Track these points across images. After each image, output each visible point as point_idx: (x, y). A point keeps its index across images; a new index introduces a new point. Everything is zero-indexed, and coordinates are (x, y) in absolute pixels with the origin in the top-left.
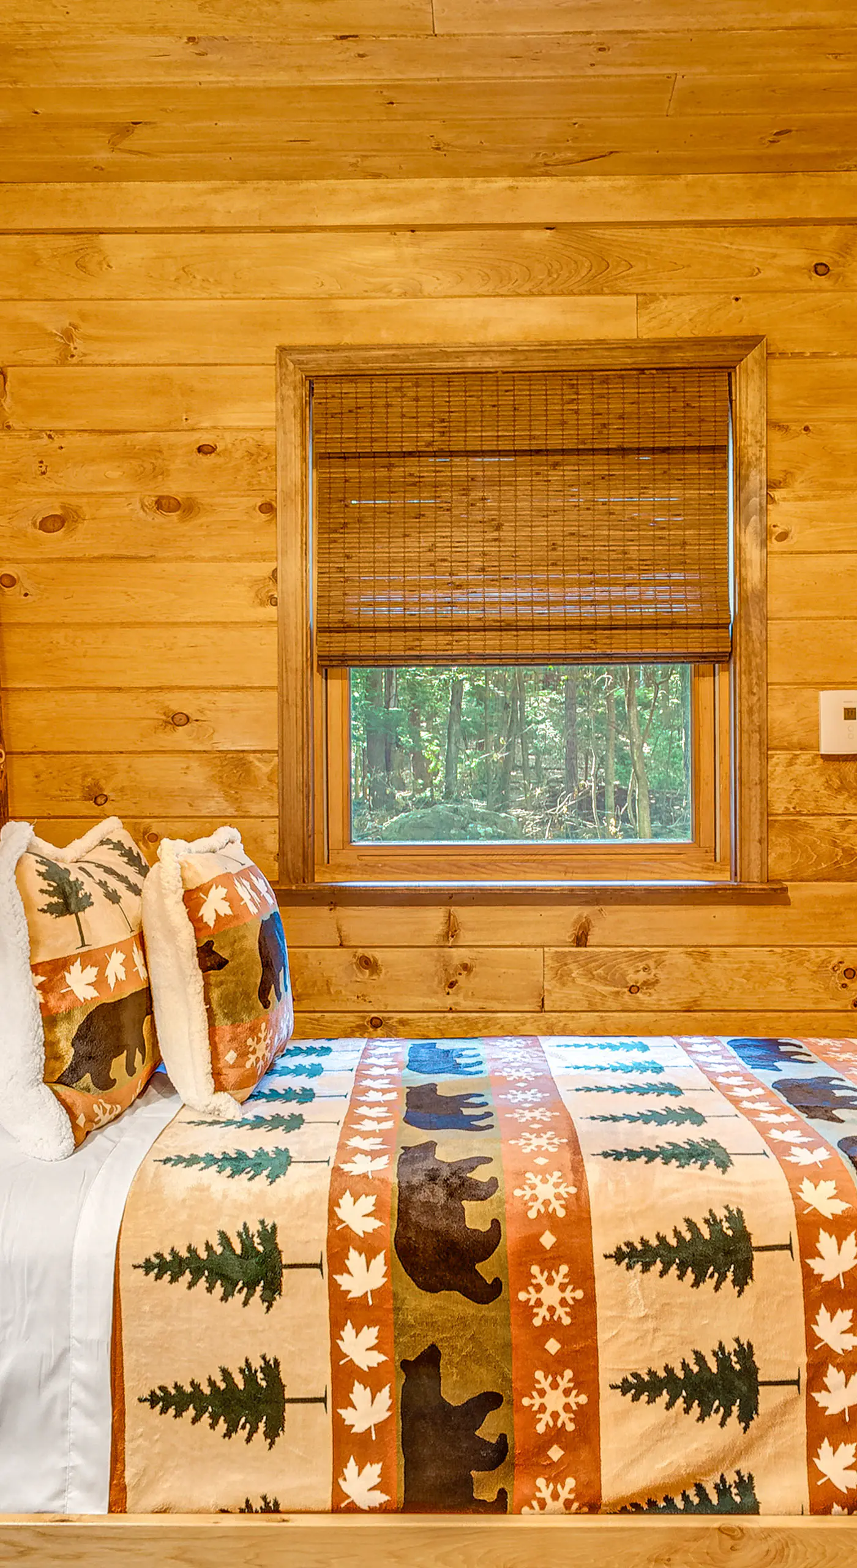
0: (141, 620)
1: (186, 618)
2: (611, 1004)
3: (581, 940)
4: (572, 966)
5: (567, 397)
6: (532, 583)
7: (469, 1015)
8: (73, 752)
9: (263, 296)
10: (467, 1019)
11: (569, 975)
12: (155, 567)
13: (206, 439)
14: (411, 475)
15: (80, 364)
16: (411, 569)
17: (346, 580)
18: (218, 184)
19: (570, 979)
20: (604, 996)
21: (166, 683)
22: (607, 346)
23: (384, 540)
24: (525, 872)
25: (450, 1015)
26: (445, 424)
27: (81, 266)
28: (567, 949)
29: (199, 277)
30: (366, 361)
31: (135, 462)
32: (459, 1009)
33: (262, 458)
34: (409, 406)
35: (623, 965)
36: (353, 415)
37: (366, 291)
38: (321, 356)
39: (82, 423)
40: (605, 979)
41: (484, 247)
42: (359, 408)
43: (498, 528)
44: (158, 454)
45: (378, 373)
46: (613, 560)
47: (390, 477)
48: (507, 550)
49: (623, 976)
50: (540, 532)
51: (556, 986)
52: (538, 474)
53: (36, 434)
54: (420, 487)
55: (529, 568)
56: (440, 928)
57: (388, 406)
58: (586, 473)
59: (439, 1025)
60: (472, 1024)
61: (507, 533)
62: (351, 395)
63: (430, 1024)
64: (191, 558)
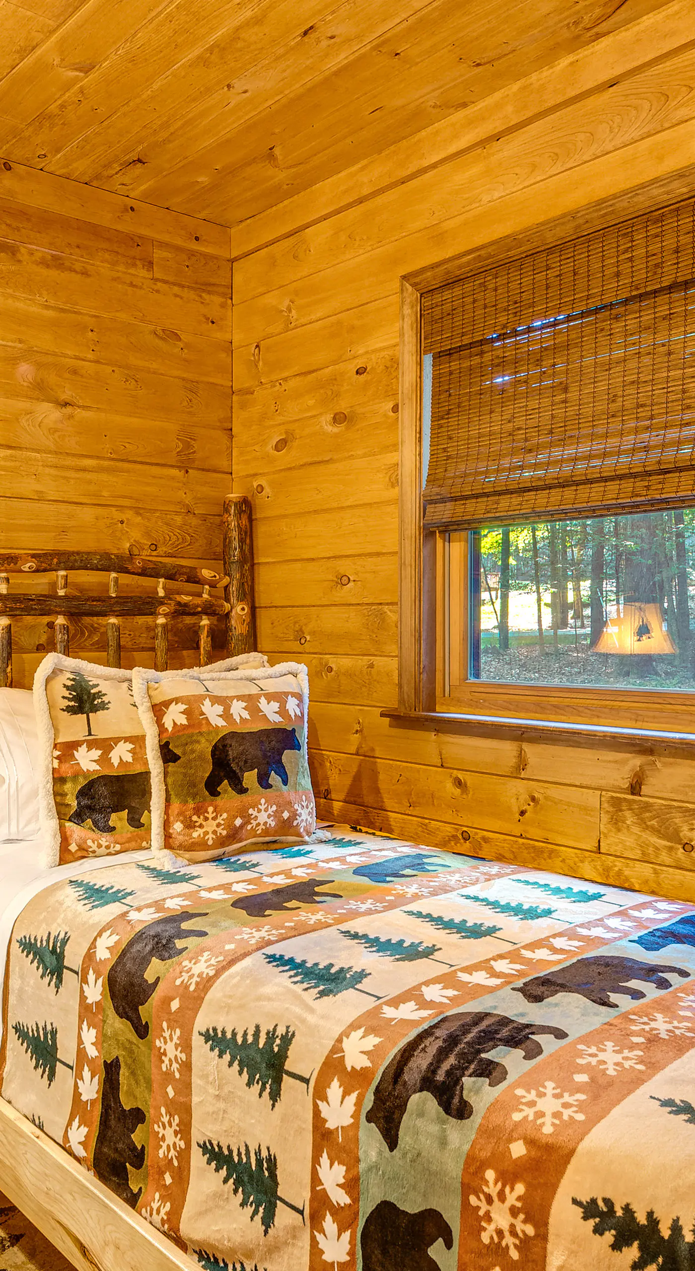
0: (325, 507)
1: (348, 503)
2: (665, 857)
3: (635, 788)
4: (628, 814)
5: (622, 247)
6: (592, 437)
7: (537, 843)
8: (289, 606)
9: (396, 238)
10: (534, 847)
11: (624, 822)
12: (332, 467)
13: (359, 363)
14: (498, 357)
15: (296, 327)
16: (494, 441)
17: (448, 457)
18: (364, 162)
19: (625, 825)
20: (657, 849)
21: (338, 554)
22: (661, 183)
23: (475, 419)
24: (598, 717)
25: (521, 840)
26: (518, 305)
27: (295, 257)
28: (622, 796)
29: (357, 239)
30: (460, 267)
31: (322, 391)
32: (528, 836)
33: (393, 369)
34: (490, 296)
35: (677, 821)
36: (450, 317)
37: (464, 207)
38: (429, 274)
39: (296, 369)
40: (659, 831)
41: (554, 129)
42: (454, 309)
43: (566, 390)
44: (334, 382)
45: (469, 275)
46: (672, 401)
47: (482, 363)
48: (572, 411)
49: (677, 831)
50: (602, 386)
51: (611, 831)
52: (602, 330)
53: (273, 384)
54: (504, 366)
55: (591, 424)
56: (513, 761)
57: (474, 301)
58: (647, 317)
59: (512, 847)
60: (539, 852)
61: (573, 395)
62: (448, 301)
63: (505, 845)
64: (351, 457)
